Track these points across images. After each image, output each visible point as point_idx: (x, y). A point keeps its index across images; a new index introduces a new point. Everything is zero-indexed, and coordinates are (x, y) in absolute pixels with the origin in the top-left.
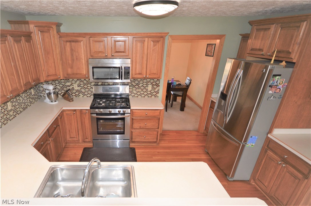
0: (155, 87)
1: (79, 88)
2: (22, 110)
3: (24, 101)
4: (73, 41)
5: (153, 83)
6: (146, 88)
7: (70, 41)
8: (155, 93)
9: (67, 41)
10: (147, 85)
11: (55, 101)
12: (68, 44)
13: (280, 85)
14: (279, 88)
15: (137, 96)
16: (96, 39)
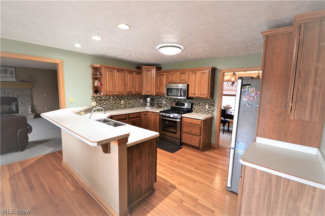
0: (211, 106)
1: (165, 103)
2: (130, 107)
3: (133, 103)
4: (161, 75)
5: (210, 104)
6: (205, 107)
7: (160, 75)
8: (211, 112)
9: (159, 75)
10: (205, 104)
11: (150, 107)
12: (159, 76)
13: (252, 94)
14: (252, 96)
15: (198, 112)
16: (171, 73)
